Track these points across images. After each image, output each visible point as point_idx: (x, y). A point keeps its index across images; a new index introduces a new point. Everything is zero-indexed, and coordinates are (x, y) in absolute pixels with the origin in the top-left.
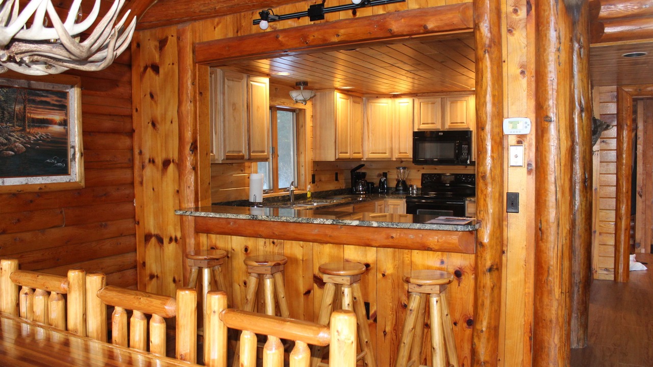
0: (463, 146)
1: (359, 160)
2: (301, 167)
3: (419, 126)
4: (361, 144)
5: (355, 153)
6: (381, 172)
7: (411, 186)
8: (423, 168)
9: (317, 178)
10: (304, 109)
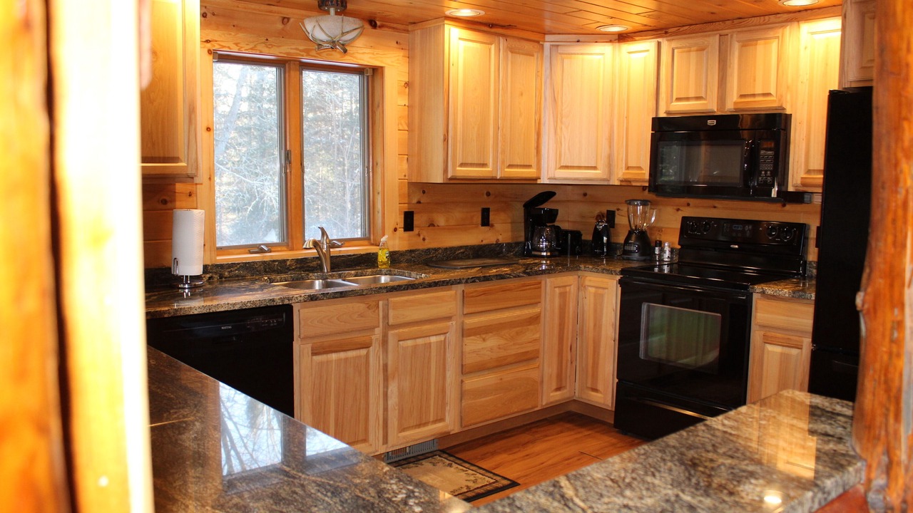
0: (762, 152)
1: (532, 182)
2: (376, 194)
3: (668, 104)
4: (533, 145)
5: (510, 166)
6: (604, 209)
7: (660, 244)
8: (688, 205)
9: (417, 220)
10: (382, 67)
